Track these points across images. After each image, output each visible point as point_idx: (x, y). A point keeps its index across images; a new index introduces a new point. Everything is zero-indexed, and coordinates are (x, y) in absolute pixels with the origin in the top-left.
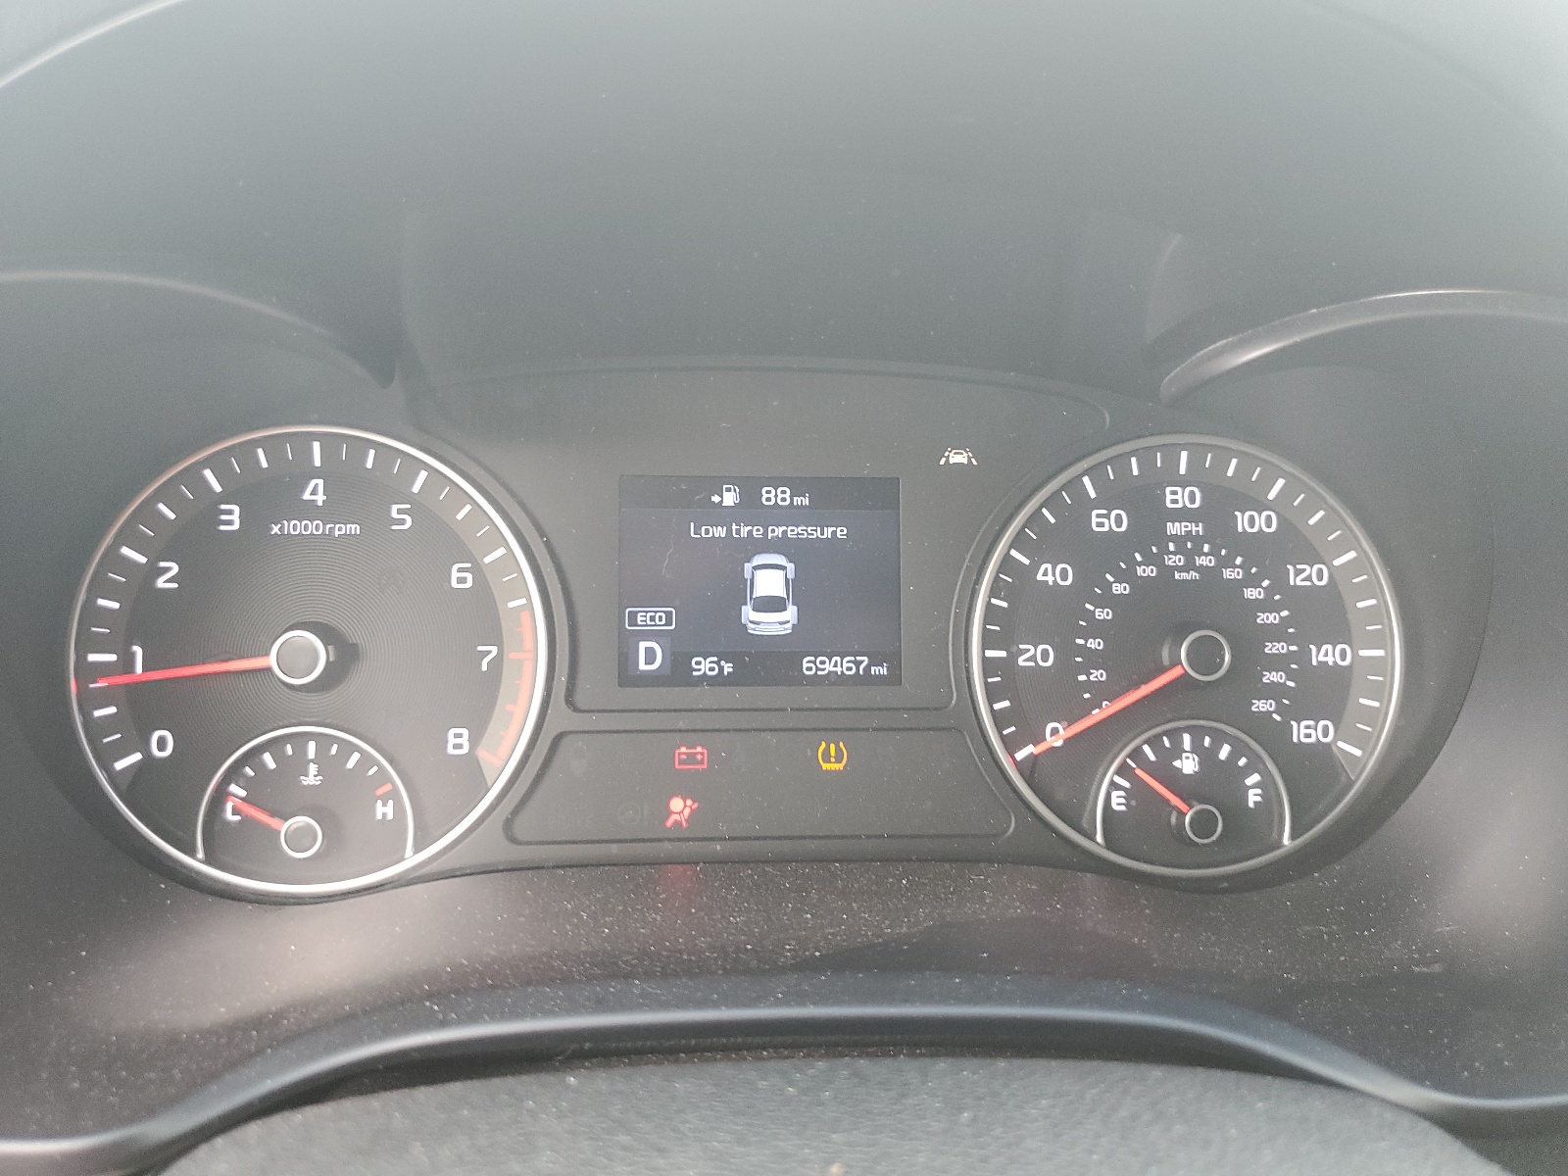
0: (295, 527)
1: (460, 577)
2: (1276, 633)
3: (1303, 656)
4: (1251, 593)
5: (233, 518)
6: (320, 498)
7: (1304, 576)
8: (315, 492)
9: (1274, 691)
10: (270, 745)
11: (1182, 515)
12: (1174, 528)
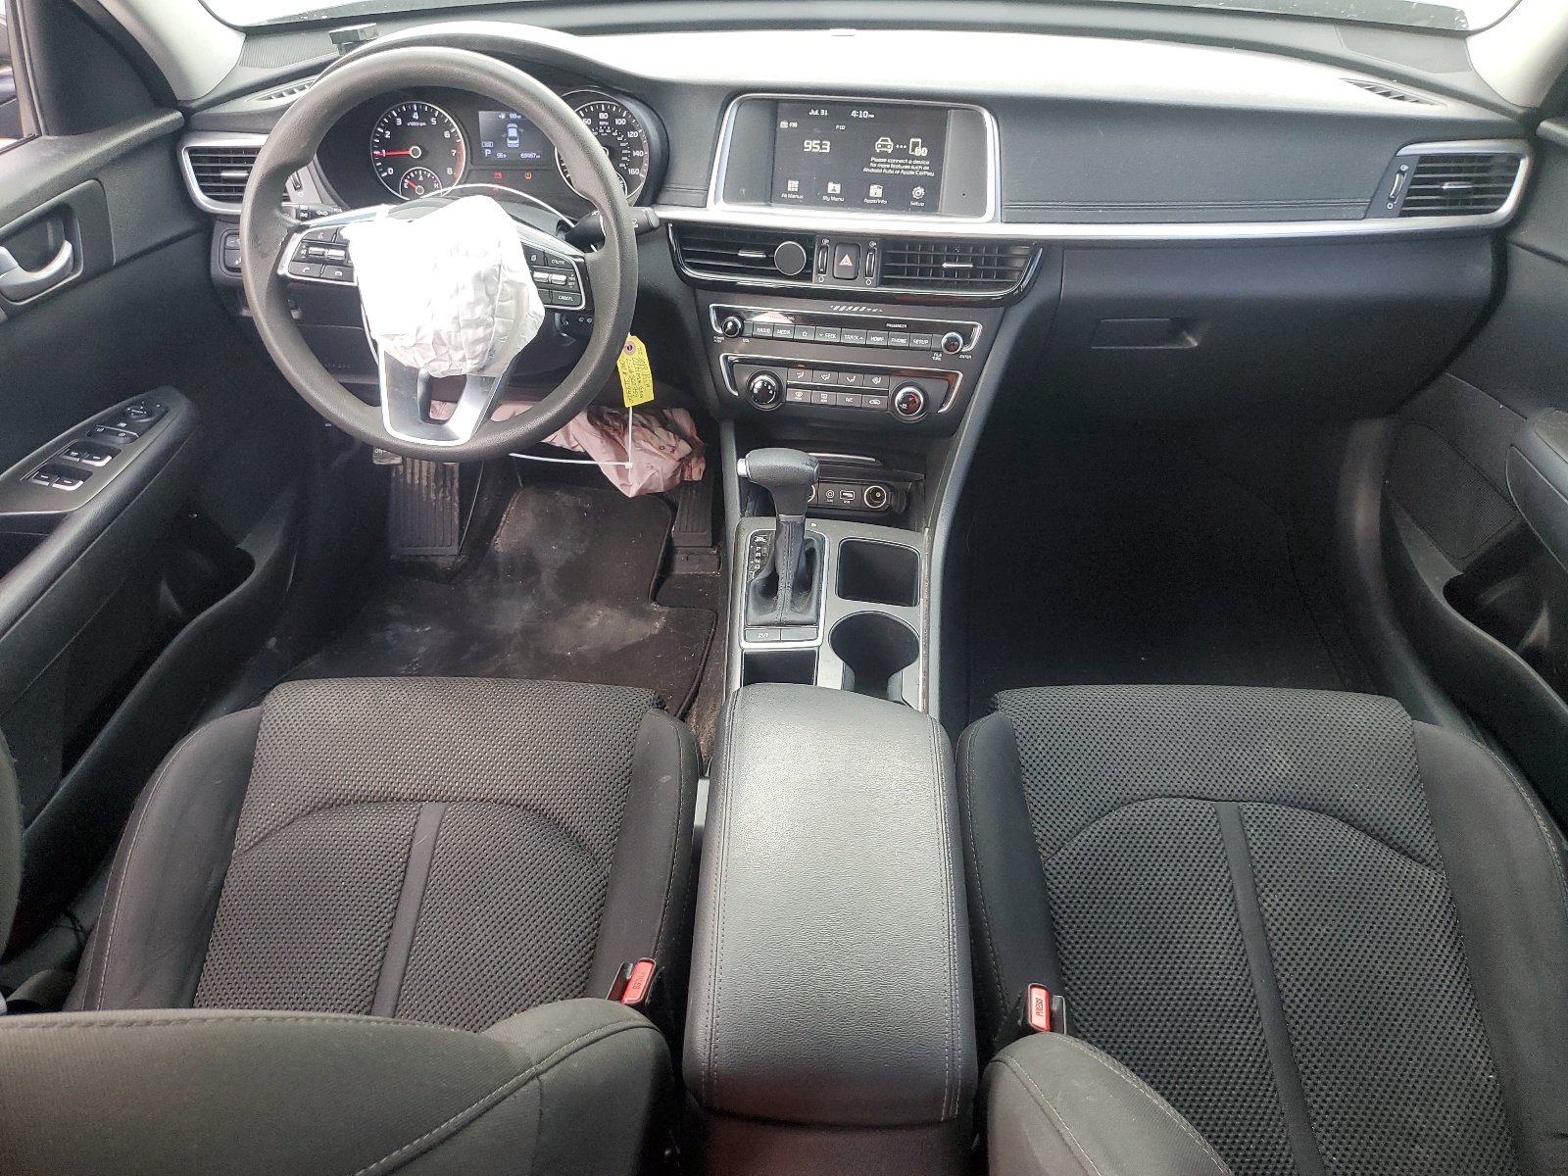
0: (413, 124)
1: (447, 135)
2: (625, 148)
3: (631, 154)
4: (619, 139)
5: (399, 122)
6: (417, 118)
7: (632, 135)
8: (416, 116)
9: (625, 162)
10: (413, 171)
11: (603, 120)
12: (601, 123)
